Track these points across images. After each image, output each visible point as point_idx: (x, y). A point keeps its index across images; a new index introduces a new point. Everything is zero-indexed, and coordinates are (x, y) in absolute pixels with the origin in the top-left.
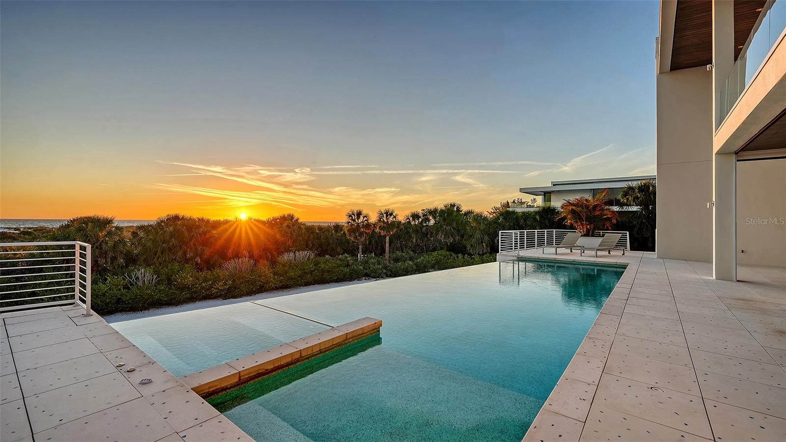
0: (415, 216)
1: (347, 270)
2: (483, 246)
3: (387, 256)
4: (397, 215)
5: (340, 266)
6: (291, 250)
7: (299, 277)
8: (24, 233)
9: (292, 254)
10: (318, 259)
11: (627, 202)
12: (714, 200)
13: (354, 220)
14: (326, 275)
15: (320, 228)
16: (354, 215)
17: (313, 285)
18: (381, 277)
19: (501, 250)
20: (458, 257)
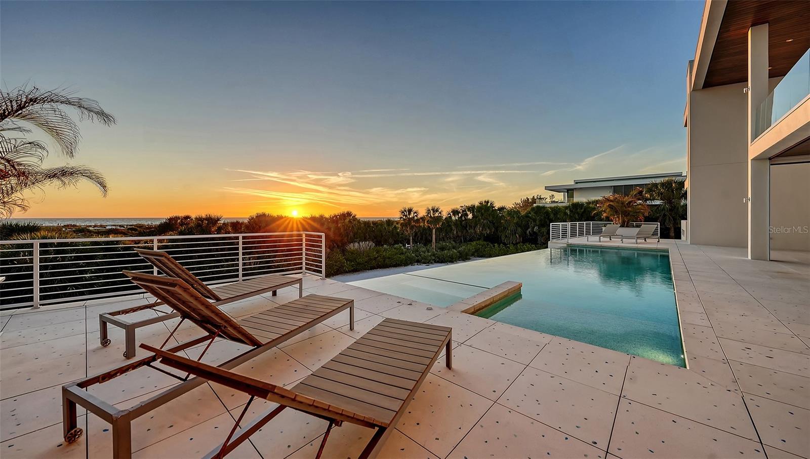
0: (455, 212)
1: (403, 257)
2: (516, 236)
3: (434, 246)
4: (442, 211)
5: (396, 254)
6: (356, 241)
7: (366, 262)
8: (132, 229)
9: (356, 244)
10: (378, 248)
11: (650, 197)
12: (750, 196)
13: (406, 216)
14: (387, 261)
15: (375, 223)
16: (406, 211)
17: (376, 269)
18: (431, 263)
19: (552, 239)
20: (494, 246)
